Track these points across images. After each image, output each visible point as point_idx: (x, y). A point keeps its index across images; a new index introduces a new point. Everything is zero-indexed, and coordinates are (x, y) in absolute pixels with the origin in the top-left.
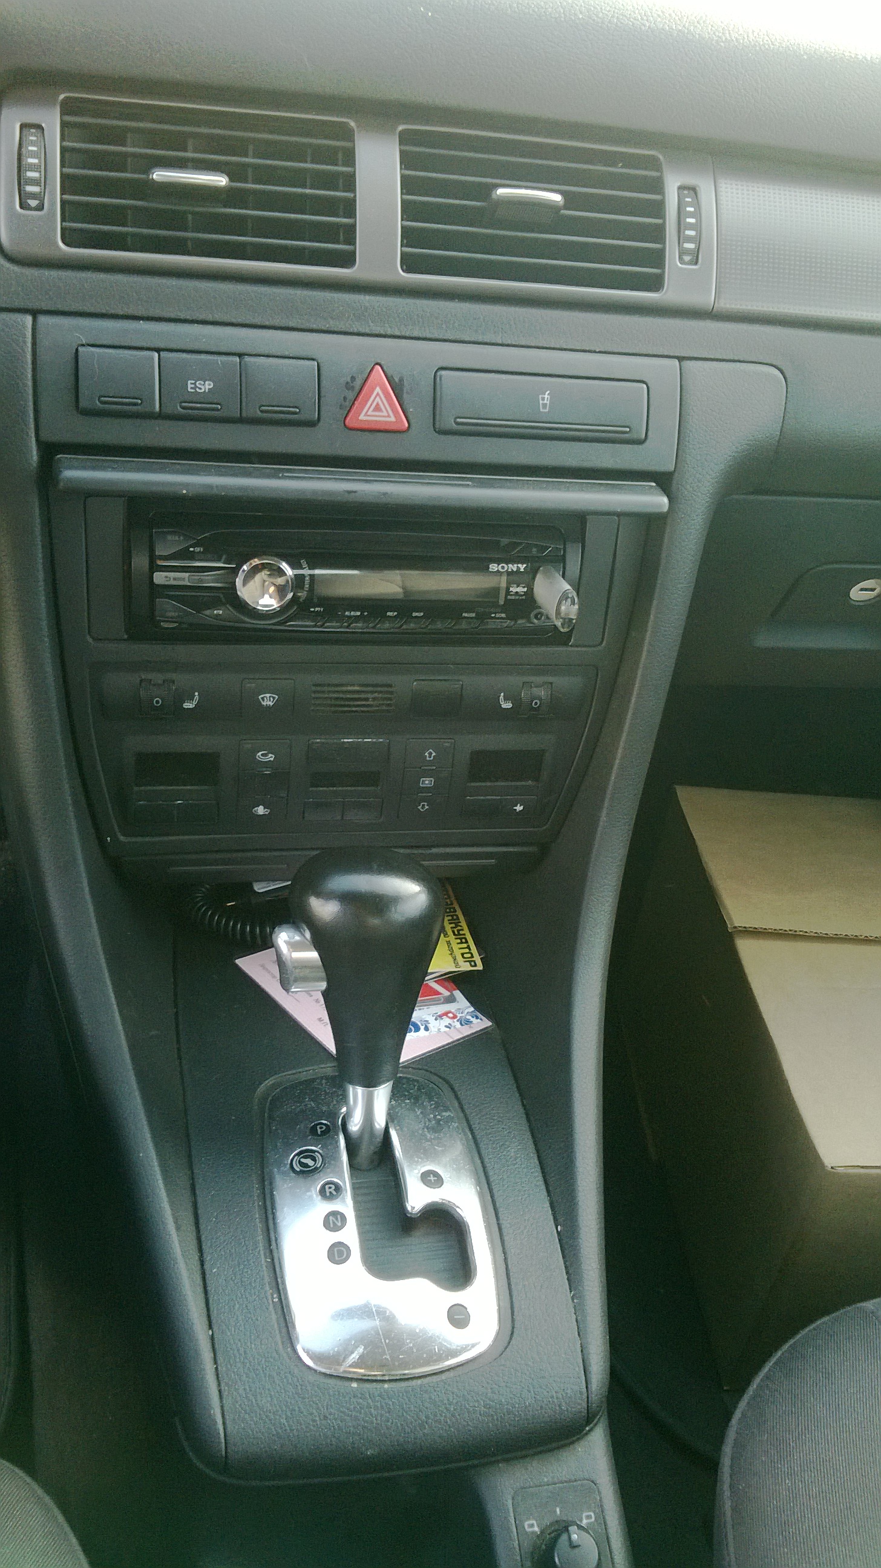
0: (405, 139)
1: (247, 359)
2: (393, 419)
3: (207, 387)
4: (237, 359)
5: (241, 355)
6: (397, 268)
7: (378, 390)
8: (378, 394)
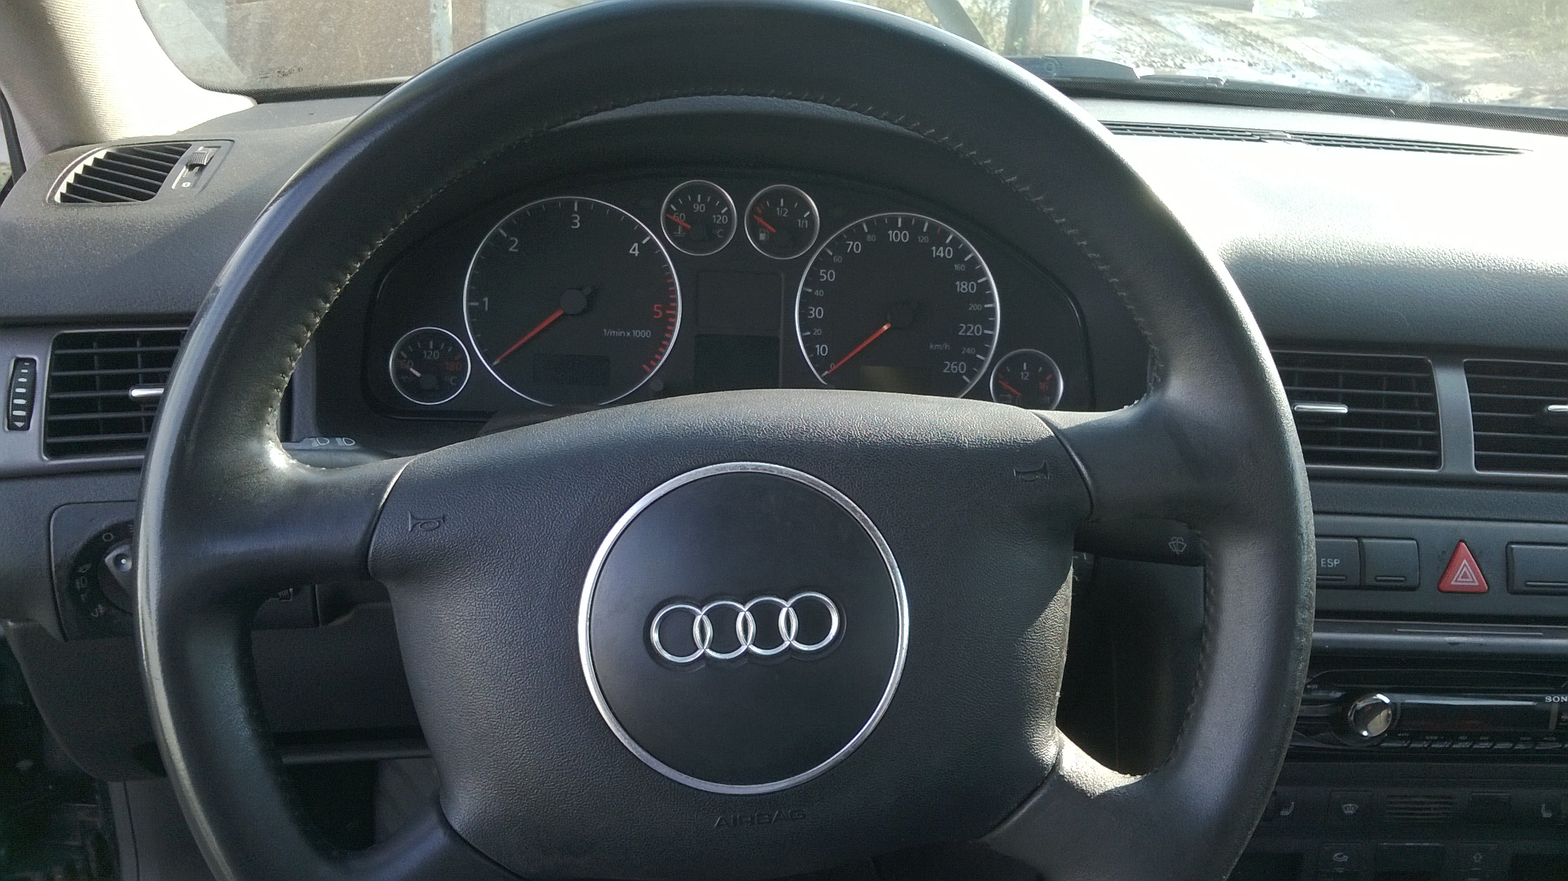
0: (1469, 369)
1: (1365, 541)
2: (1477, 584)
3: (1335, 563)
4: (1356, 541)
5: (1357, 538)
6: (1472, 467)
7: (1465, 562)
8: (1465, 565)
